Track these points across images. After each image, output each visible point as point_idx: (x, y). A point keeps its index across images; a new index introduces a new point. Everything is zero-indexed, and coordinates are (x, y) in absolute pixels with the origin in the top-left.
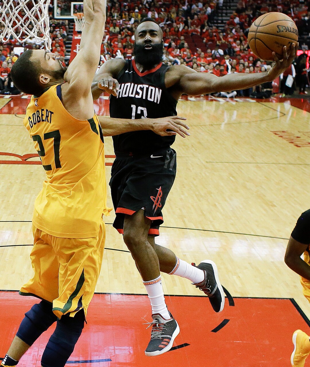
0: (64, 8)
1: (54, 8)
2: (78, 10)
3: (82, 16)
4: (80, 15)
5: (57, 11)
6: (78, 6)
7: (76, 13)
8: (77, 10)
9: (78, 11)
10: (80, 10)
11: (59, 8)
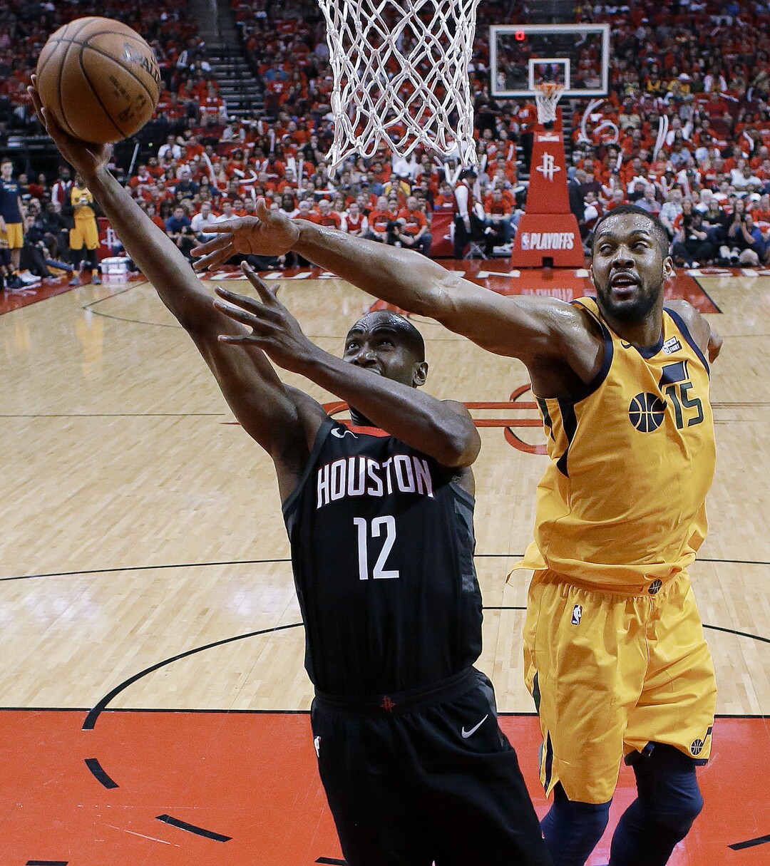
0: (512, 73)
1: (489, 72)
2: (546, 76)
3: (553, 89)
4: (550, 88)
5: (497, 79)
6: (544, 68)
7: (540, 83)
8: (543, 76)
9: (544, 80)
10: (549, 77)
11: (502, 74)
